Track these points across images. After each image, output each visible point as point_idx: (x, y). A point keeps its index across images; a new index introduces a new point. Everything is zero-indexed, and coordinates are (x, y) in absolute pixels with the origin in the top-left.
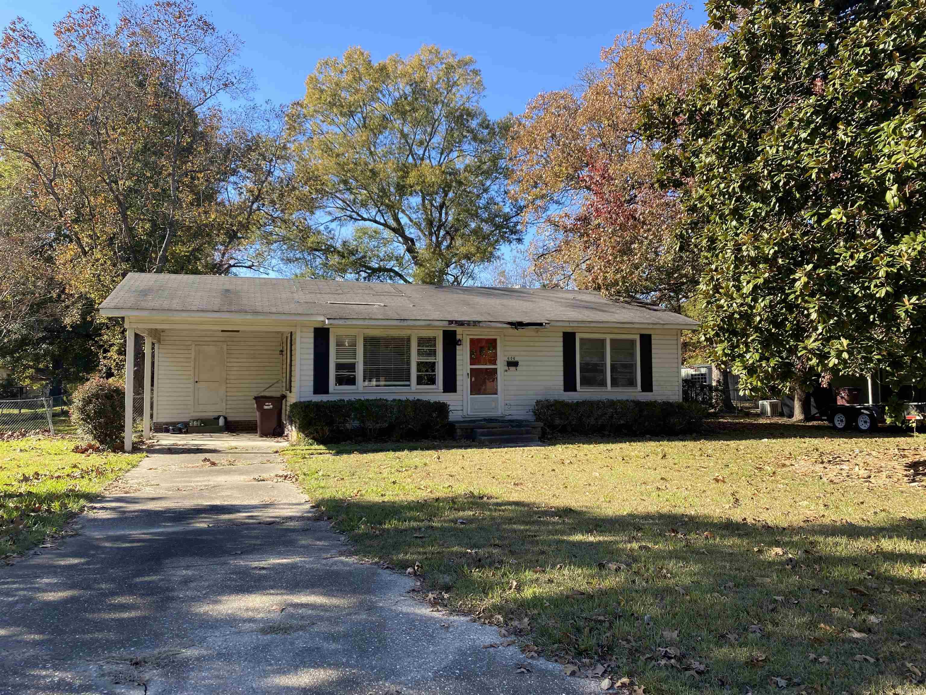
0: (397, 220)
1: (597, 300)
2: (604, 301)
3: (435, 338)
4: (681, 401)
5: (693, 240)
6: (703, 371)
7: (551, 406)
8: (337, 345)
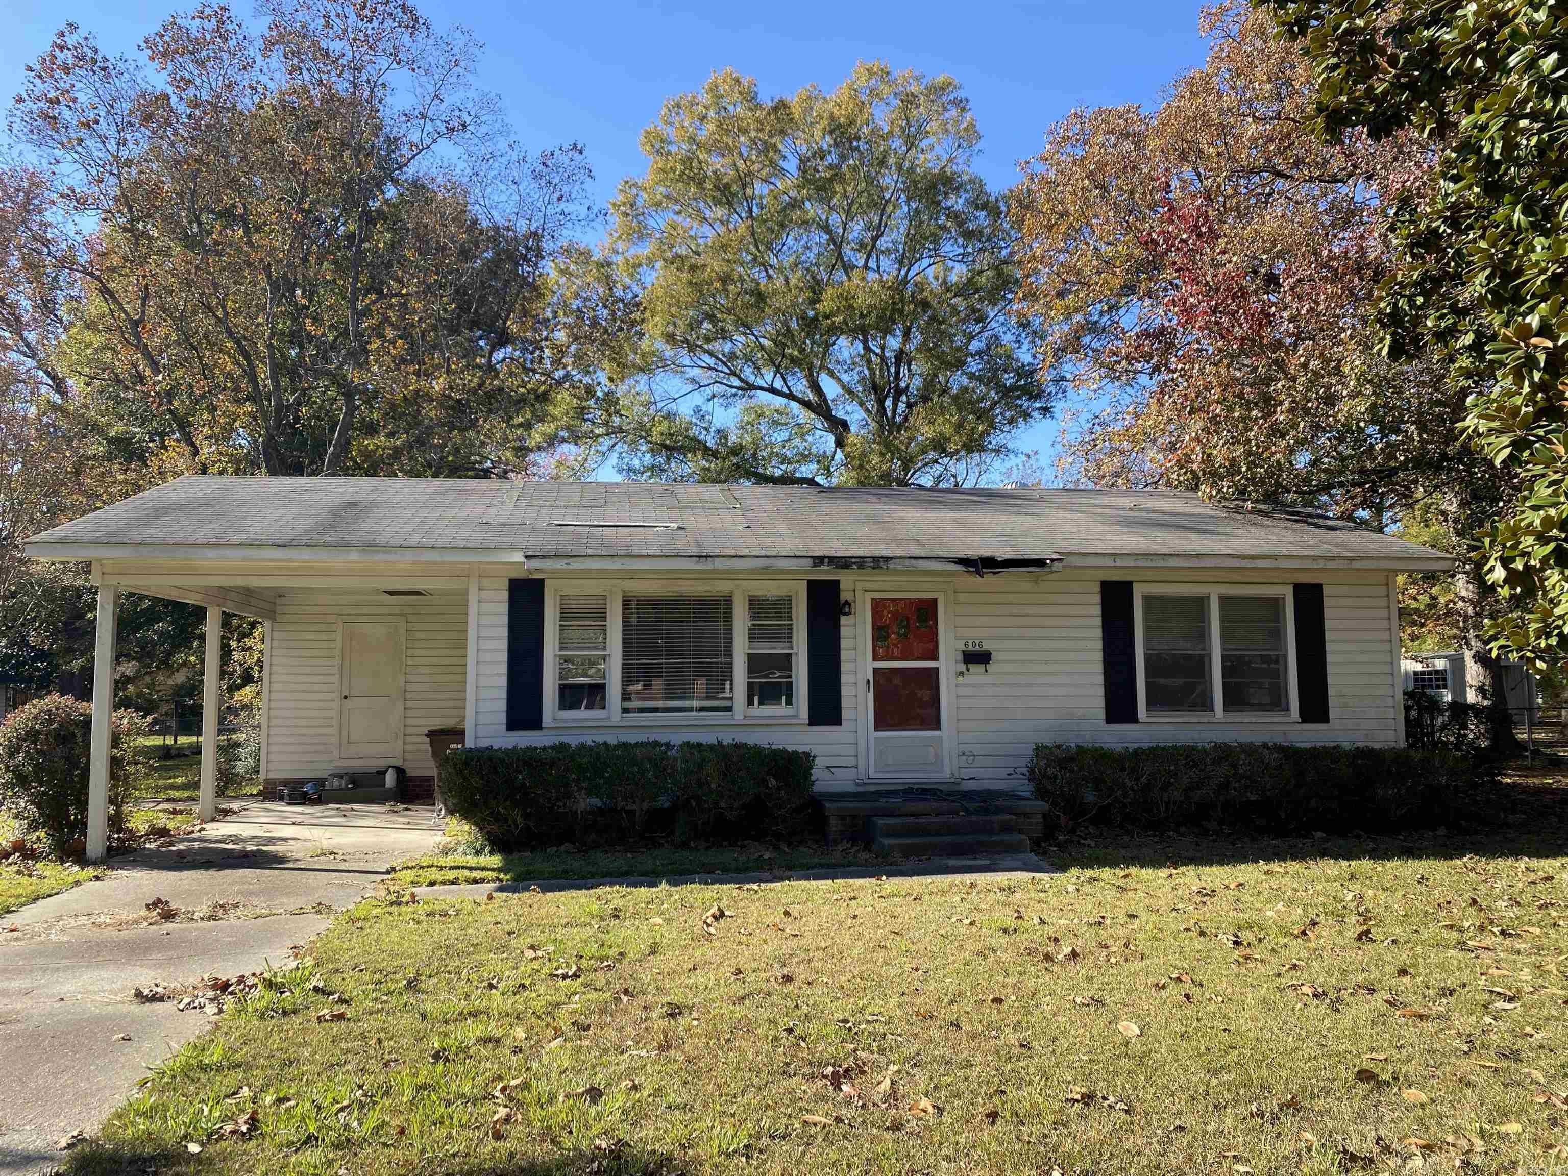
0: (815, 387)
1: (1188, 508)
2: (1209, 510)
3: (789, 599)
4: (1403, 744)
5: (1429, 324)
6: (1440, 664)
7: (1071, 759)
8: (562, 618)
